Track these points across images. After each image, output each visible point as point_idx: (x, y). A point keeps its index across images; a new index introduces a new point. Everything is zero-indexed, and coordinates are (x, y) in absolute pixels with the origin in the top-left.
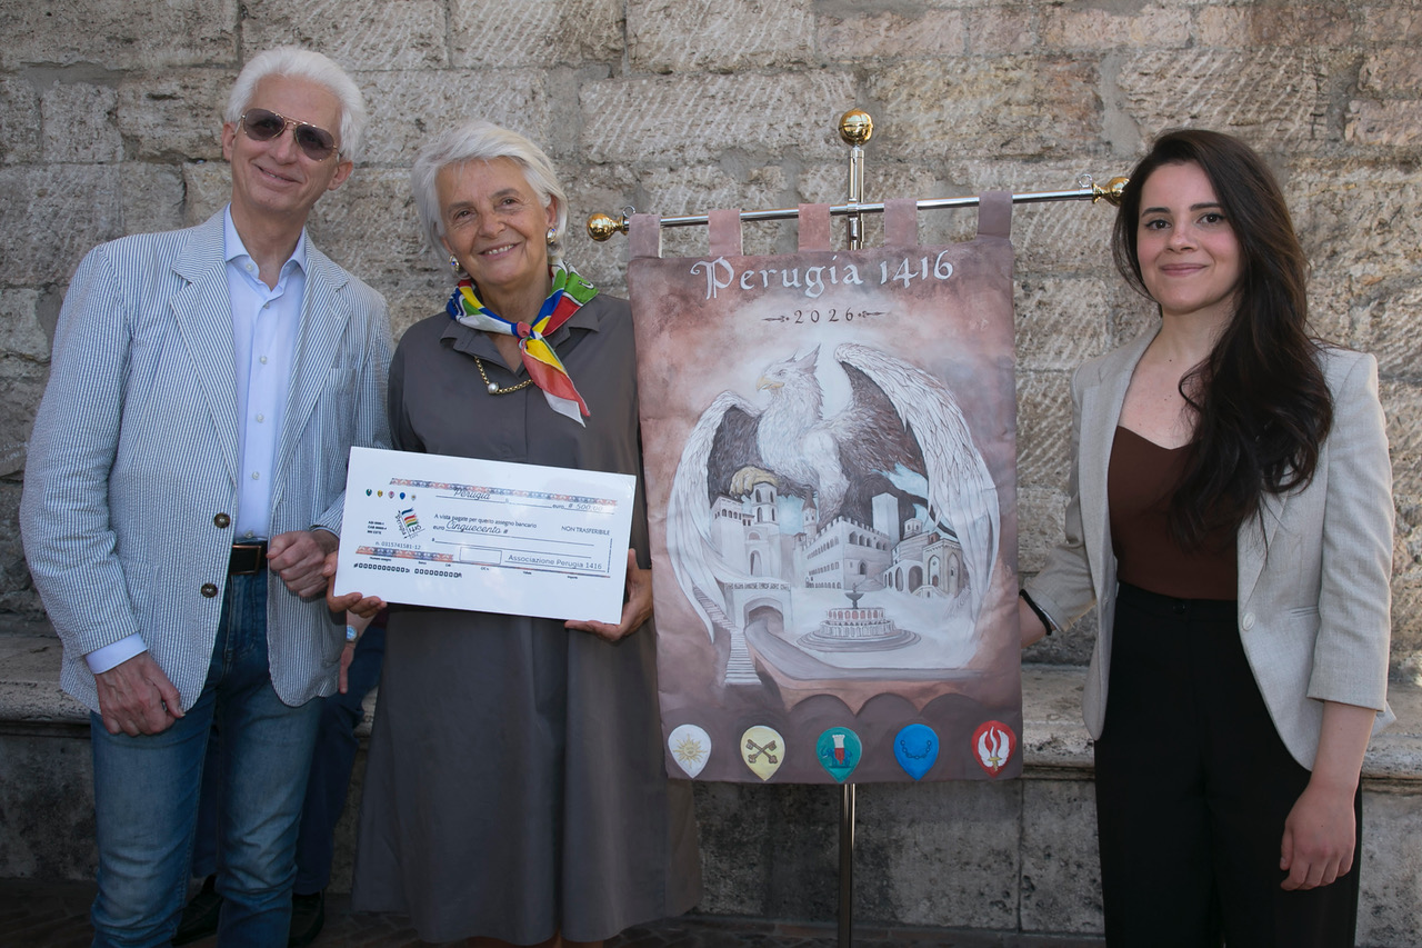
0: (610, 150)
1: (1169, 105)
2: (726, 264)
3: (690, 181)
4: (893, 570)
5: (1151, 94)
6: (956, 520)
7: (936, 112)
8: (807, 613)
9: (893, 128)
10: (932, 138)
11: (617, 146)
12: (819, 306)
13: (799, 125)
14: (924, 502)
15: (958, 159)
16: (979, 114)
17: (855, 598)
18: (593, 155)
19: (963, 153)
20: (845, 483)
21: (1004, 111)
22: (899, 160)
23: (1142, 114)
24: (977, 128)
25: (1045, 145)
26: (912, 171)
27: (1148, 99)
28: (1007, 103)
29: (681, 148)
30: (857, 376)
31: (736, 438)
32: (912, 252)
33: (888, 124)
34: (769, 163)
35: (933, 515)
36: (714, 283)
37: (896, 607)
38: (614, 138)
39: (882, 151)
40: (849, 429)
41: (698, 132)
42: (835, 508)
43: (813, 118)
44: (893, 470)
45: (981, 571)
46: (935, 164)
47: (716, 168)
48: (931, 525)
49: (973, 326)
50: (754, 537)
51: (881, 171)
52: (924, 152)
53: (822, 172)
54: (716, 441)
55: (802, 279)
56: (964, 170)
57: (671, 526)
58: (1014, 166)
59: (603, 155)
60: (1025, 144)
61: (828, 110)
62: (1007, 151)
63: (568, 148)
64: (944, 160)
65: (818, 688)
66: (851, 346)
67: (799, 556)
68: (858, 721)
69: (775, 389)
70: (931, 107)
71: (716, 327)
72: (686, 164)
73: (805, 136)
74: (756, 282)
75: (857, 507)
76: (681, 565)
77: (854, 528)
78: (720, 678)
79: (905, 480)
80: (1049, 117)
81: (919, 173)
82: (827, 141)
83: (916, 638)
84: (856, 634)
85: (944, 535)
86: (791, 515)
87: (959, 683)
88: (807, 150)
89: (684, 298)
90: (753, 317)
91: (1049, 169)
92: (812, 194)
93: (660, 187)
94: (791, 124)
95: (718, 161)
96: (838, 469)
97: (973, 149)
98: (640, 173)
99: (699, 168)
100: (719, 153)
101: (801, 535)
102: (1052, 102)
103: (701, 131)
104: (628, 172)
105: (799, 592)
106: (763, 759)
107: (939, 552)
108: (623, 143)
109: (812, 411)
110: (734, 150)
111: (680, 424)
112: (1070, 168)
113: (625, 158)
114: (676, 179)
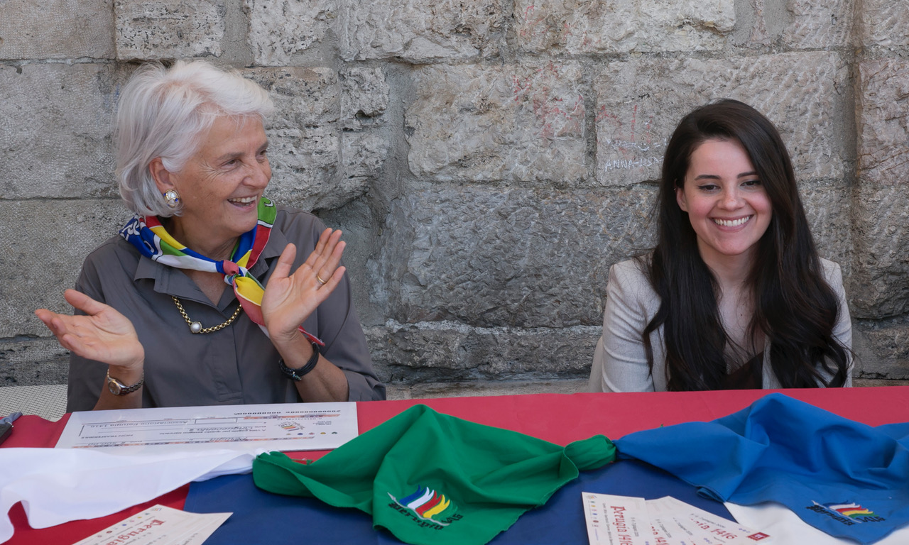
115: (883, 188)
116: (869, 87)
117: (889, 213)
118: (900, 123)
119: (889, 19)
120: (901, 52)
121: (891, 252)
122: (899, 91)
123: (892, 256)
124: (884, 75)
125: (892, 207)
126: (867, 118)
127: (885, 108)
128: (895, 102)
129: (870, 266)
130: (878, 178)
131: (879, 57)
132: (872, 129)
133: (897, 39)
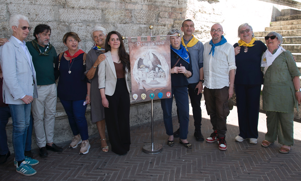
2: (139, 42)
4: (158, 76)
6: (164, 70)
8: (148, 81)
12: (149, 47)
14: (161, 68)
17: (154, 79)
20: (153, 66)
30: (154, 55)
31: (141, 62)
32: (160, 41)
35: (162, 70)
36: (138, 45)
37: (158, 80)
40: (153, 60)
42: (151, 69)
44: (158, 65)
45: (167, 76)
48: (162, 71)
49: (166, 49)
50: (143, 72)
54: (138, 62)
55: (148, 44)
57: (133, 72)
65: (150, 89)
66: (153, 51)
67: (148, 74)
68: (154, 92)
69: (145, 56)
71: (138, 49)
74: (143, 44)
75: (154, 69)
76: (134, 76)
77: (154, 71)
78: (139, 88)
79: (159, 66)
83: (160, 83)
84: (154, 83)
85: (163, 72)
86: (147, 70)
87: (165, 88)
89: (135, 46)
90: (142, 48)
96: (152, 65)
101: (148, 72)
105: (148, 79)
106: (144, 97)
107: (163, 74)
109: (149, 59)
111: (134, 60)
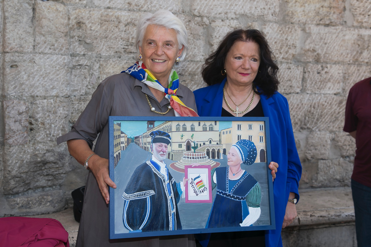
0: (202, 11)
1: (363, 11)
3: (229, 25)
5: (359, 7)
7: (303, 8)
9: (290, 12)
10: (302, 17)
11: (204, 10)
13: (264, 8)
15: (309, 24)
16: (315, 10)
18: (196, 13)
19: (310, 22)
21: (321, 9)
22: (292, 23)
23: (356, 13)
24: (314, 14)
25: (331, 21)
26: (296, 27)
27: (358, 9)
28: (322, 7)
29: (226, 13)
33: (289, 10)
34: (254, 21)
38: (203, 7)
39: (287, 20)
41: (232, 8)
43: (269, 6)
46: (302, 25)
47: (237, 21)
51: (287, 27)
52: (299, 21)
53: (270, 25)
56: (310, 28)
58: (322, 27)
59: (199, 13)
60: (326, 21)
61: (273, 4)
62: (321, 22)
63: (187, 9)
64: (305, 24)
70: (302, 6)
72: (228, 19)
73: (266, 12)
80: (332, 12)
81: (298, 28)
82: (272, 15)
88: (266, 17)
91: (331, 29)
92: (267, 33)
93: (218, 27)
94: (262, 8)
95: (237, 19)
97: (312, 21)
98: (212, 21)
99: (232, 21)
100: (238, 16)
102: (334, 7)
103: (234, 8)
104: (208, 20)
108: (206, 9)
110: (243, 15)
112: (336, 29)
113: (207, 15)
114: (224, 24)
115: (13, 146)
116: (7, 110)
117: (15, 156)
118: (20, 123)
119: (14, 86)
120: (19, 98)
121: (16, 169)
122: (19, 111)
123: (17, 171)
124: (12, 106)
125: (17, 153)
126: (7, 121)
127: (14, 117)
128: (17, 116)
129: (8, 175)
130: (11, 143)
131: (10, 99)
132: (9, 125)
133: (17, 93)
